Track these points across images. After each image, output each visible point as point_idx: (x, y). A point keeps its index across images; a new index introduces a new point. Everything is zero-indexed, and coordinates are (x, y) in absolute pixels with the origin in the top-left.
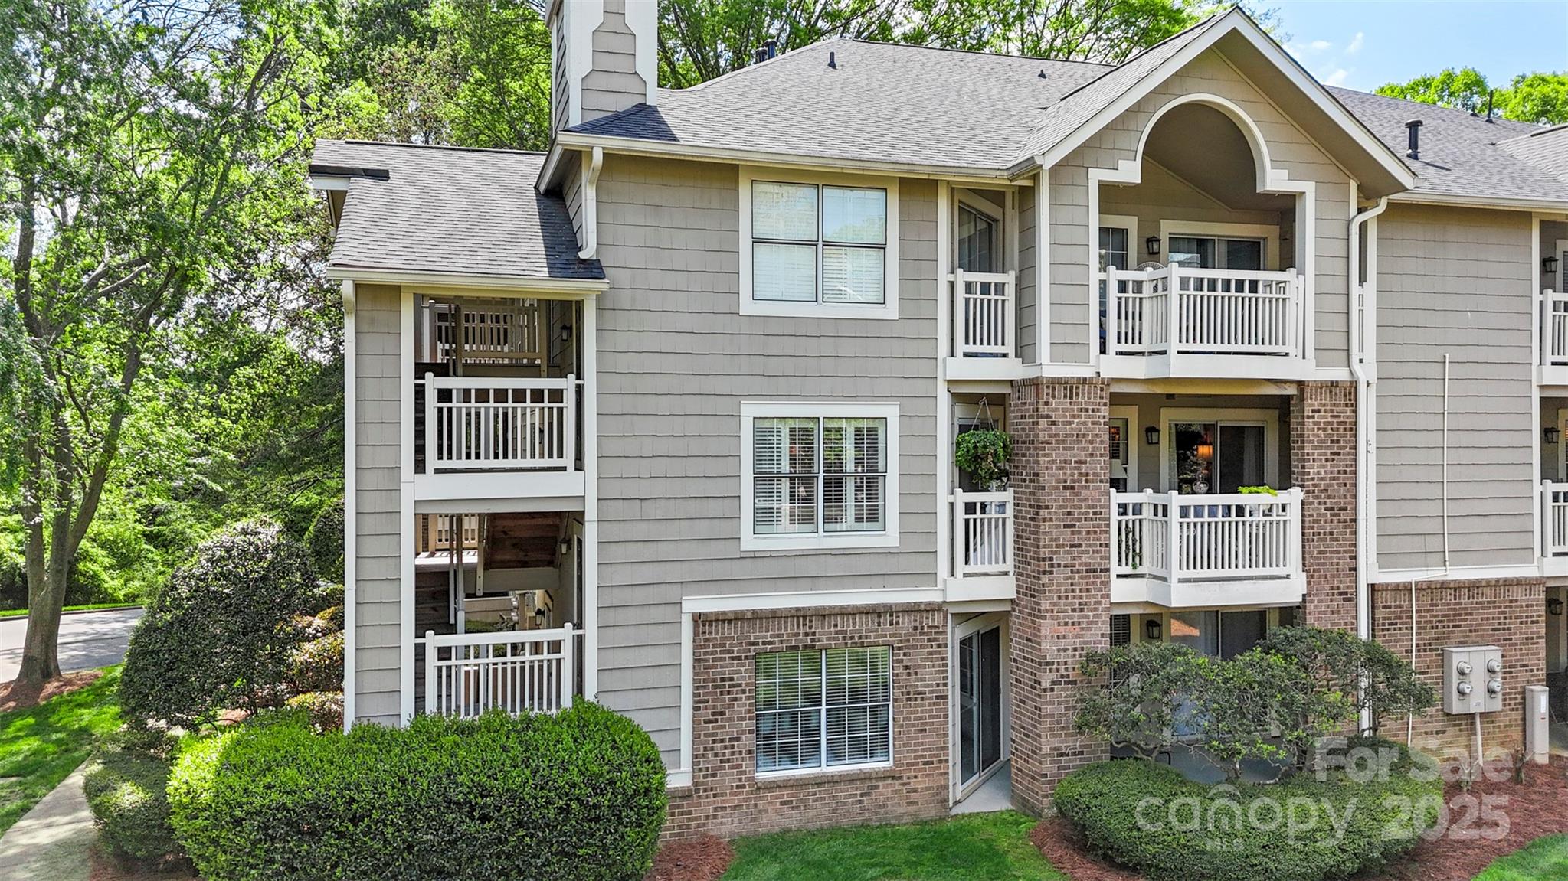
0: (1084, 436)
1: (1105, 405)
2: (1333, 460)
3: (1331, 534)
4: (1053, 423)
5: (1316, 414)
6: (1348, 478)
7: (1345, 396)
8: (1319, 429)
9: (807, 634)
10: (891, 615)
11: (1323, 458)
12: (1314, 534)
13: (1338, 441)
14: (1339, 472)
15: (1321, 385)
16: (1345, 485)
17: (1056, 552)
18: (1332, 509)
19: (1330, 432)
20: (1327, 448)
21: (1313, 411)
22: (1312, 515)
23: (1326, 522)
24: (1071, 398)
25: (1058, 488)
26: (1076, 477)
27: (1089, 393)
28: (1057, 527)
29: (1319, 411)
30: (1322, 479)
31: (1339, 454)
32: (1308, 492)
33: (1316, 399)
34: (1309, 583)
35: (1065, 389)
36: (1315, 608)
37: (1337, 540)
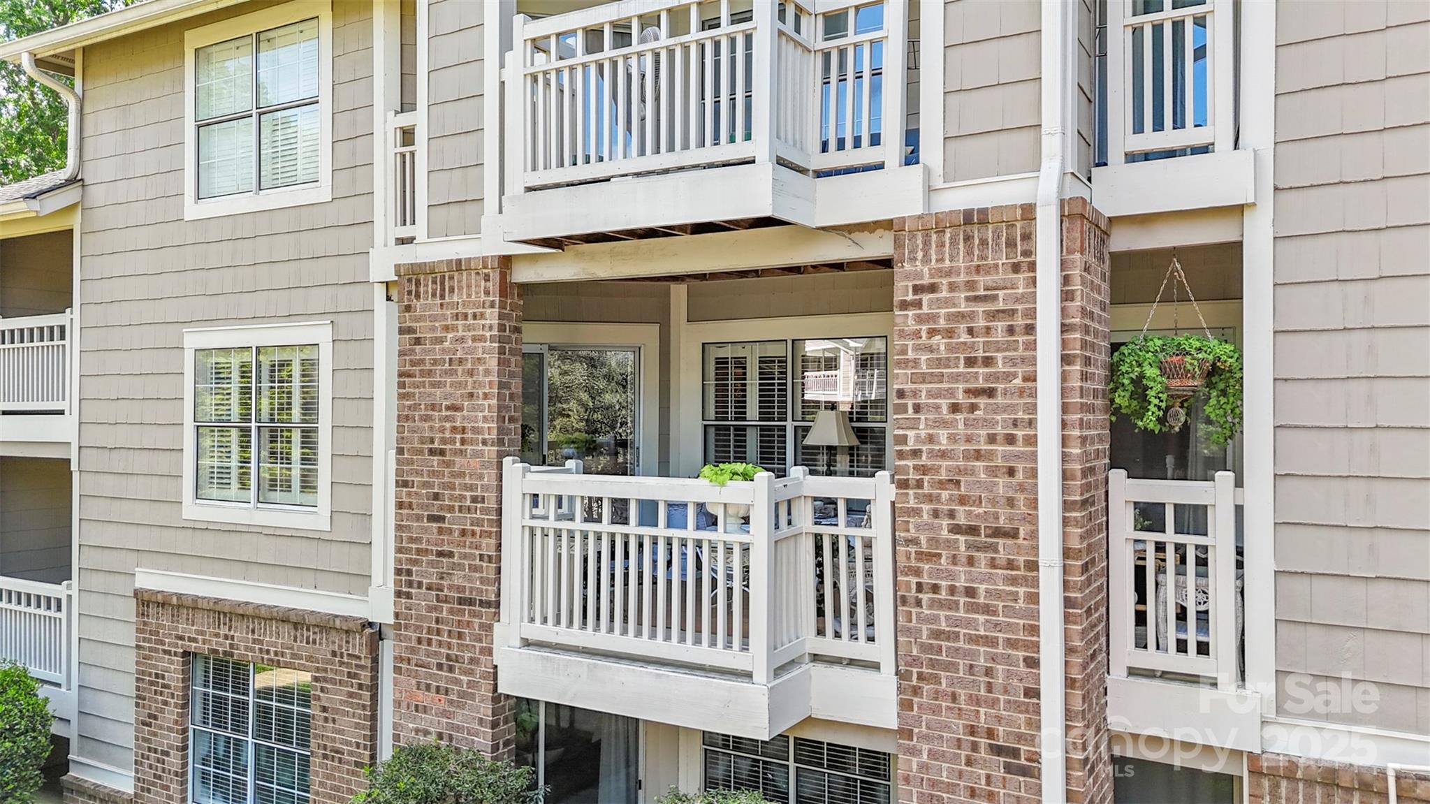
0: (461, 361)
1: (492, 306)
2: (973, 408)
3: (971, 592)
4: (418, 341)
5: (926, 298)
6: (1017, 456)
7: (1011, 244)
8: (932, 332)
9: (226, 637)
10: (308, 630)
11: (944, 403)
12: (920, 587)
13: (988, 362)
14: (992, 439)
15: (937, 225)
16: (1011, 472)
17: (415, 562)
18: (973, 530)
19: (964, 338)
20: (955, 378)
21: (917, 289)
22: (914, 542)
23: (954, 560)
24: (442, 297)
25: (421, 452)
26: (447, 435)
27: (469, 286)
28: (419, 518)
29: (933, 288)
30: (943, 455)
31: (990, 393)
32: (903, 484)
33: (926, 259)
34: (905, 705)
35: (434, 282)
36: (923, 767)
37: (987, 610)
